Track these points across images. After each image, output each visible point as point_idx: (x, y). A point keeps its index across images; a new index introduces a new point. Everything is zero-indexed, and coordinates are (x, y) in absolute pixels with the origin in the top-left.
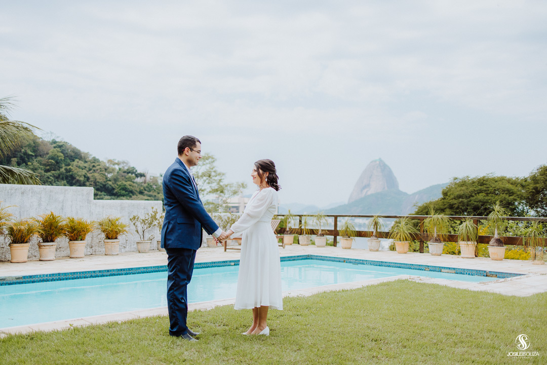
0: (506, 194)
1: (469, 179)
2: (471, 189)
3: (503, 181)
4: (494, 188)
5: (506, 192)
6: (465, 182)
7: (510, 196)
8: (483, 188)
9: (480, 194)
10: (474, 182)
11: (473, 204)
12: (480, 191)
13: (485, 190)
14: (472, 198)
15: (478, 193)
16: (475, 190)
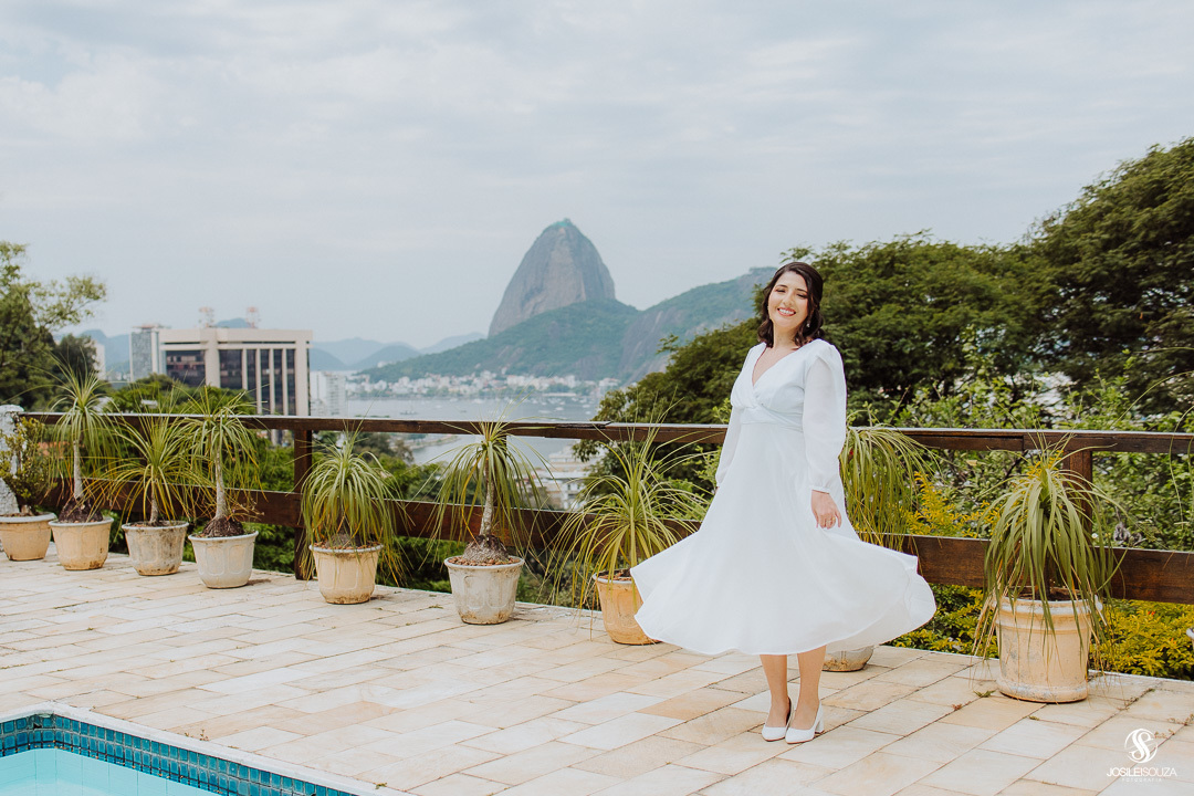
0: (970, 302)
1: (847, 252)
2: (854, 287)
3: (957, 257)
4: (929, 282)
5: (969, 296)
6: (832, 263)
7: (982, 309)
8: (890, 283)
9: (885, 307)
10: (860, 265)
11: (863, 342)
12: (885, 297)
13: (901, 294)
14: (857, 321)
15: (879, 302)
16: (865, 294)
